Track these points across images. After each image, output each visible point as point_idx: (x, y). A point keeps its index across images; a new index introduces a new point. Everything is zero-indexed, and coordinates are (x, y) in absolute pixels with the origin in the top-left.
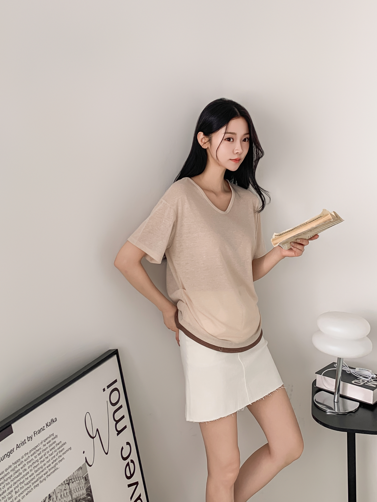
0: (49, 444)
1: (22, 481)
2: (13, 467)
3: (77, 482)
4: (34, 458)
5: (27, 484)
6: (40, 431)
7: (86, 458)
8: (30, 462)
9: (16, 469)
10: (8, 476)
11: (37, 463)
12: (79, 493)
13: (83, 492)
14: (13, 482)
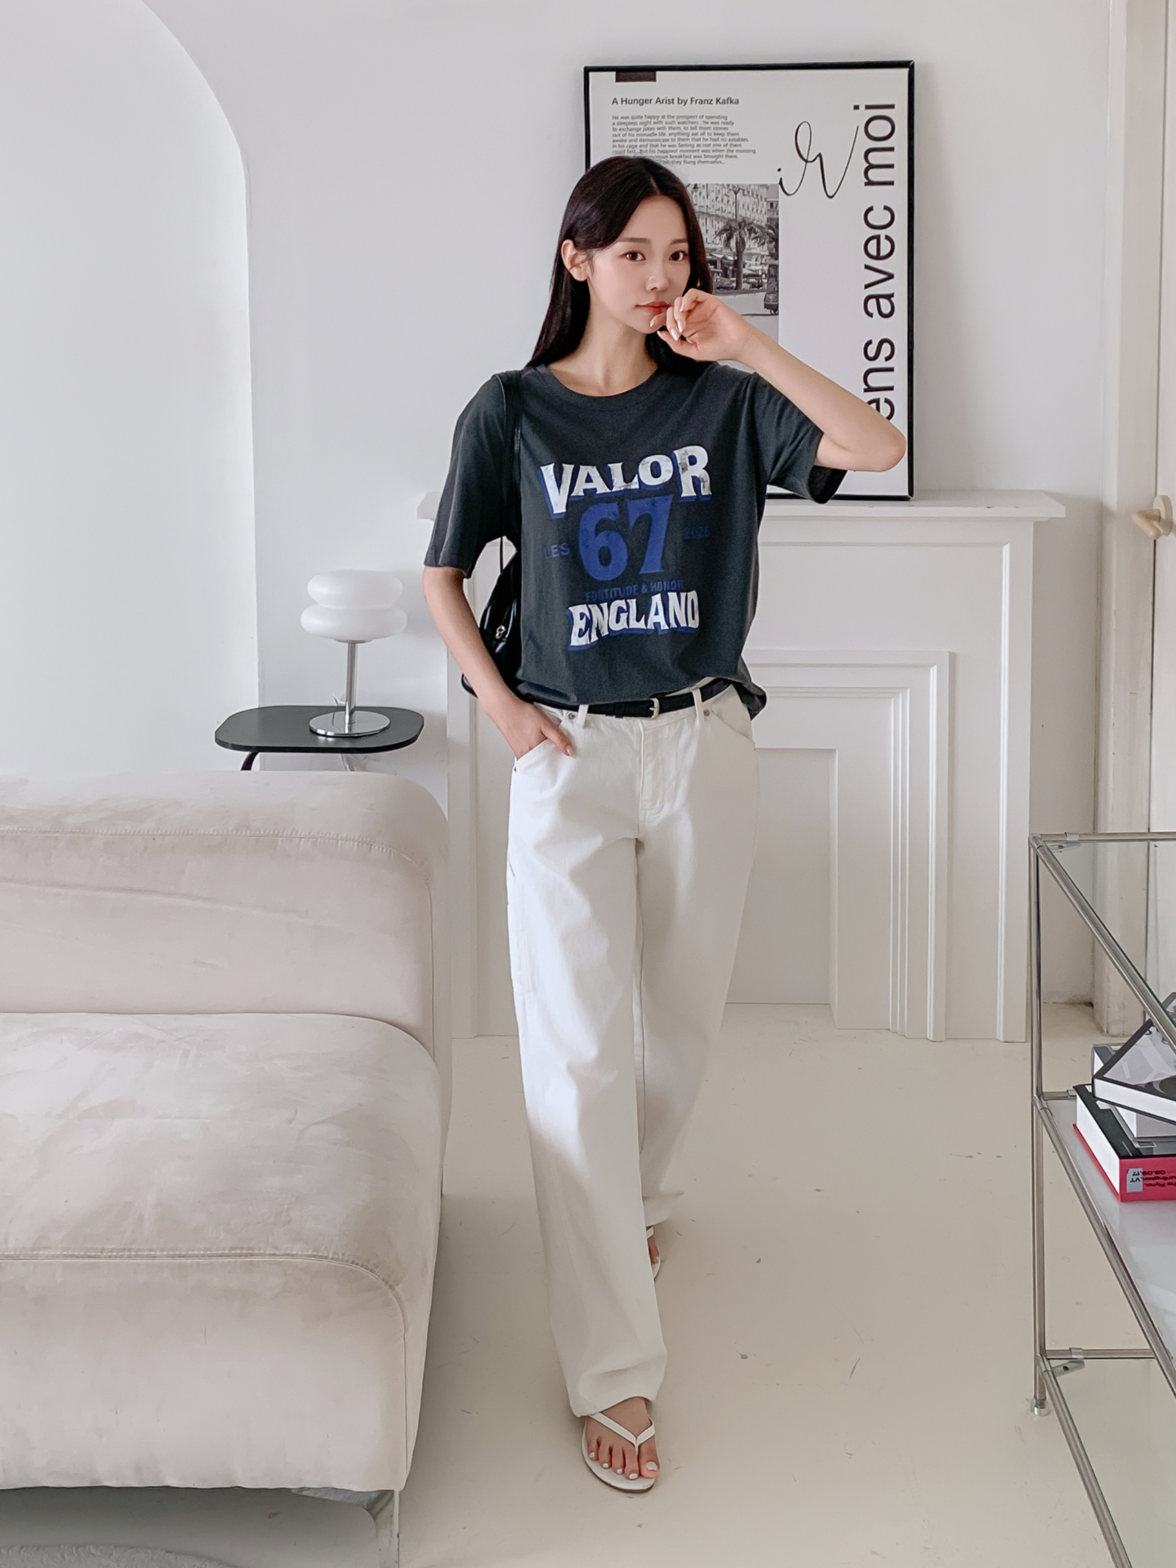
0: (715, 126)
1: (655, 143)
2: (644, 120)
3: (752, 198)
4: (682, 128)
5: (662, 152)
6: (702, 102)
7: (781, 180)
8: (674, 129)
9: (649, 126)
10: (635, 127)
11: (685, 137)
12: (753, 215)
13: (761, 218)
14: (639, 138)
